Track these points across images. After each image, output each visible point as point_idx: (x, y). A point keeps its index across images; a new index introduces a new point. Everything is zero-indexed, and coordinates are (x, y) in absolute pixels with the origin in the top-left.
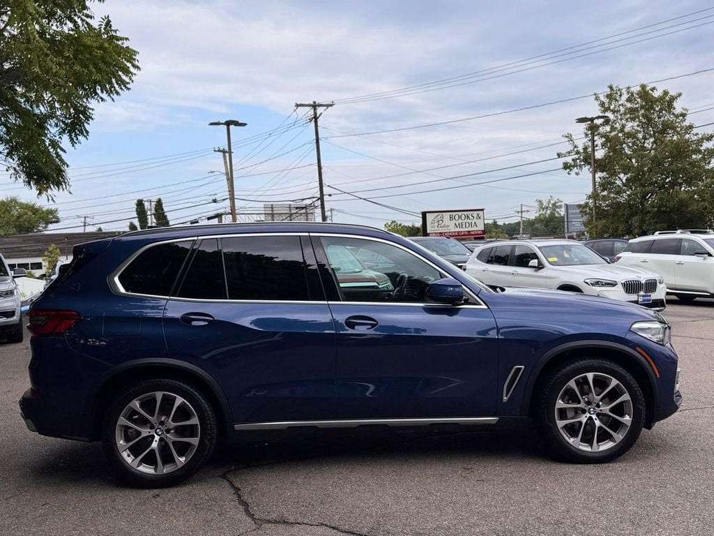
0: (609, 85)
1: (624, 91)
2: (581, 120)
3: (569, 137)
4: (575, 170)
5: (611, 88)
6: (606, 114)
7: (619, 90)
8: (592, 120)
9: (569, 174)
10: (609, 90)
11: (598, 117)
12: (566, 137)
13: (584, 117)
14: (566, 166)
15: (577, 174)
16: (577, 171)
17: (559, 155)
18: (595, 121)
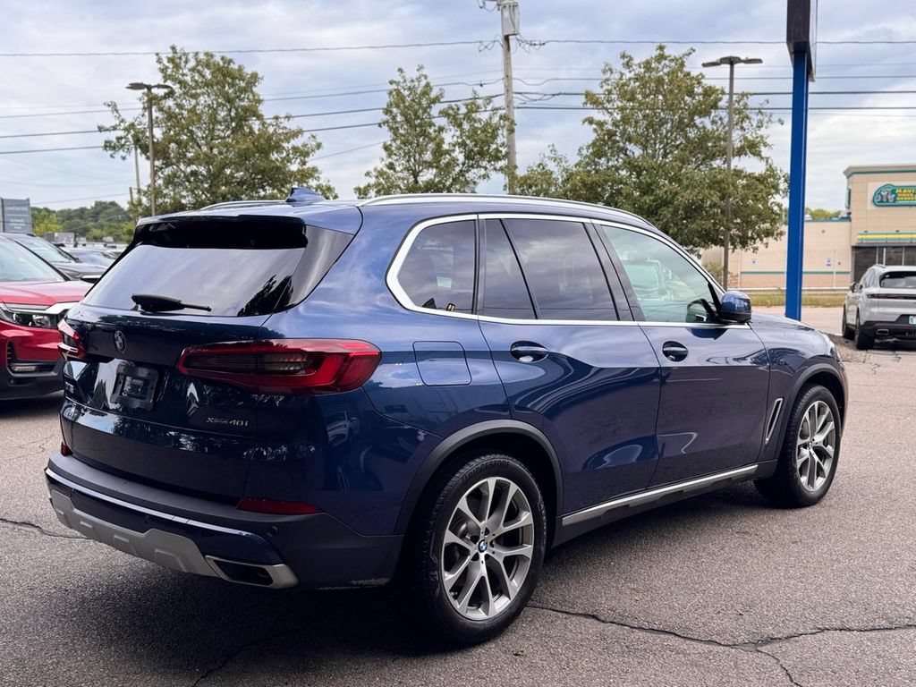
0: (171, 44)
1: (190, 57)
2: (135, 86)
3: (114, 107)
4: (121, 153)
5: (173, 48)
6: (169, 83)
7: (185, 54)
8: (149, 88)
9: (112, 156)
10: (170, 51)
11: (159, 86)
12: (109, 106)
13: (139, 82)
14: (108, 145)
15: (124, 158)
16: (124, 154)
17: (101, 129)
18: (155, 91)
